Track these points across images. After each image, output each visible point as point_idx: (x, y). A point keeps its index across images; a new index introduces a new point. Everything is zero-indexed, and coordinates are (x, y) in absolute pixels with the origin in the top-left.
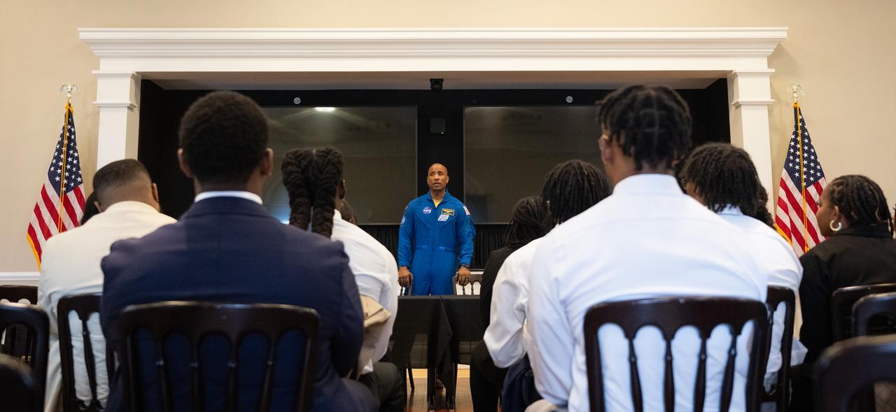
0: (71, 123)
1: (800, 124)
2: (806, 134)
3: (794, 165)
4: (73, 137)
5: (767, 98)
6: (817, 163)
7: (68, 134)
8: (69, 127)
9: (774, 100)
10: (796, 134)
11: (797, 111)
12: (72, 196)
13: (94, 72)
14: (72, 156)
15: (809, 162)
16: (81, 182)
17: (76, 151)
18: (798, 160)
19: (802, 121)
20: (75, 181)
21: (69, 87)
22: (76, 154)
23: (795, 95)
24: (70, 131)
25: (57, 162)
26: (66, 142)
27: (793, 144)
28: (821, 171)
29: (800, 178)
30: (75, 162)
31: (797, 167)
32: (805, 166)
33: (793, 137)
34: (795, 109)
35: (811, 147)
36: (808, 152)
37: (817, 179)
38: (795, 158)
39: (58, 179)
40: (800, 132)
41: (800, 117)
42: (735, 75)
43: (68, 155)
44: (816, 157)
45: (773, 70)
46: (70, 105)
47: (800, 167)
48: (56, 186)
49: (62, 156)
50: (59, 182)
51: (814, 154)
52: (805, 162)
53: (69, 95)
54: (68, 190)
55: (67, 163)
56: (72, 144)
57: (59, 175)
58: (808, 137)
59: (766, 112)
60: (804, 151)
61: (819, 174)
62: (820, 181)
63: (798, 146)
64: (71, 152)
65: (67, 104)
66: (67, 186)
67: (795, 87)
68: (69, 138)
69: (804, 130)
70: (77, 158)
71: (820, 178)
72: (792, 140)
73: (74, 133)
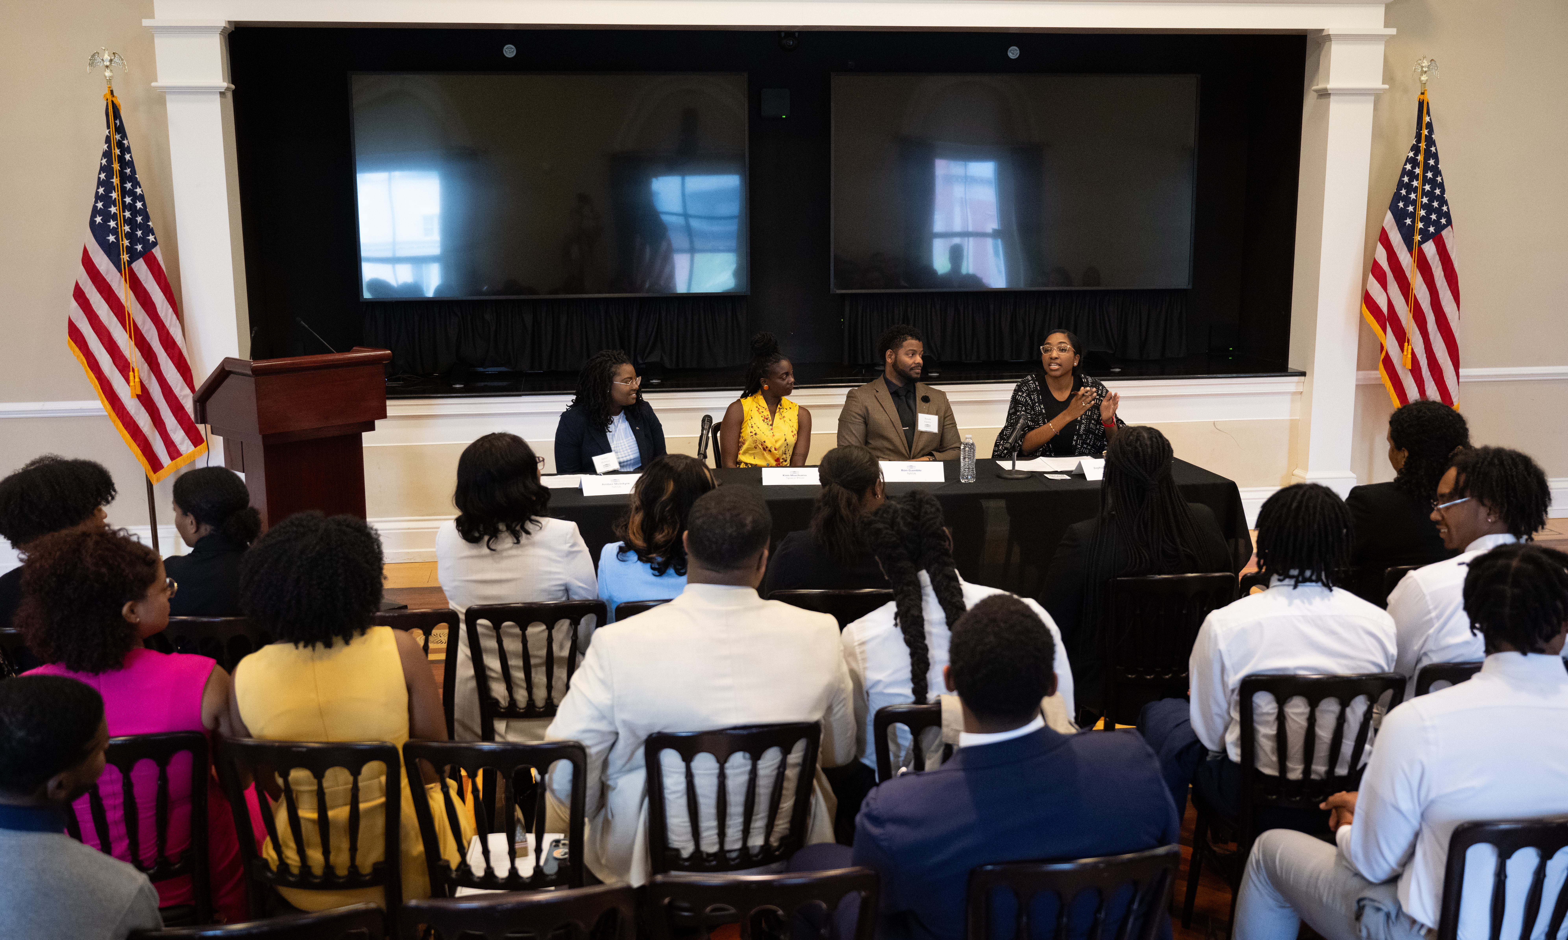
0: (120, 129)
1: (1425, 132)
2: (1433, 149)
3: (1406, 205)
4: (127, 157)
5: (1376, 83)
6: (1443, 201)
7: (118, 152)
8: (118, 137)
9: (1387, 86)
10: (1416, 149)
11: (1423, 108)
12: (141, 268)
13: (146, 22)
14: (132, 193)
15: (1431, 201)
16: (155, 244)
17: (136, 184)
18: (1413, 196)
19: (1430, 126)
20: (144, 241)
21: (107, 57)
22: (138, 191)
23: (1424, 78)
24: (120, 145)
25: (106, 206)
26: (116, 166)
27: (1408, 167)
28: (1447, 215)
29: (1412, 226)
30: (139, 205)
31: (1411, 209)
32: (1424, 207)
33: (1411, 154)
34: (1421, 104)
35: (1437, 172)
36: (1433, 182)
37: (1440, 228)
38: (1408, 193)
39: (112, 238)
40: (1423, 145)
41: (1427, 119)
42: (1328, 38)
43: (124, 192)
44: (1443, 191)
45: (1393, 31)
46: (112, 92)
47: (1415, 209)
48: (112, 251)
49: (114, 195)
50: (116, 244)
51: (1441, 186)
52: (1425, 200)
53: (108, 73)
54: (133, 259)
55: (125, 207)
56: (128, 171)
57: (115, 231)
58: (1435, 156)
59: (1371, 107)
60: (1425, 181)
61: (1443, 221)
62: (1444, 233)
63: (1417, 171)
64: (128, 186)
65: (107, 91)
66: (131, 250)
67: (1425, 63)
68: (121, 159)
69: (1430, 142)
70: (141, 198)
71: (1445, 226)
72: (1409, 160)
73: (128, 150)
